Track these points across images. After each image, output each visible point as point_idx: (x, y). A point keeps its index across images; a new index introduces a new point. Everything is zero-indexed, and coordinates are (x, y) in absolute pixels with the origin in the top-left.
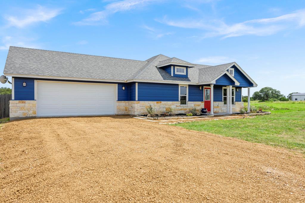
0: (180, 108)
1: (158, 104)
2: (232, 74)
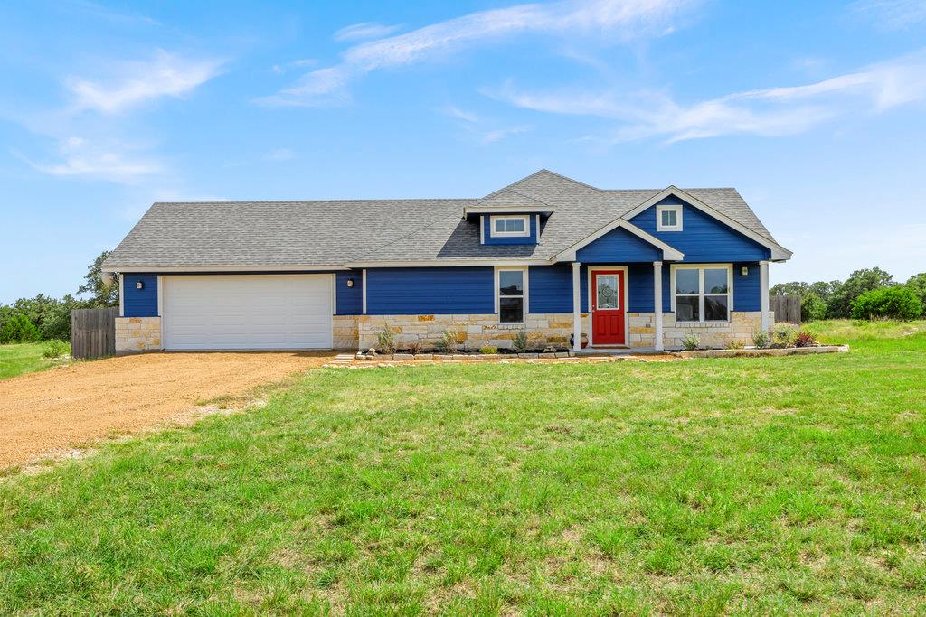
0: (496, 332)
1: (423, 322)
2: (674, 223)
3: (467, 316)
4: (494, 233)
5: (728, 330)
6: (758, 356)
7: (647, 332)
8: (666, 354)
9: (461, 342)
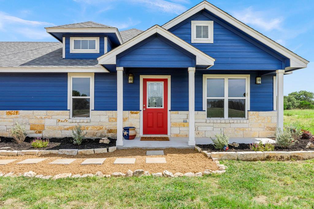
0: (68, 125)
1: (10, 116)
2: (206, 36)
3: (45, 112)
4: (73, 50)
5: (245, 125)
6: (288, 159)
7: (184, 126)
8: (197, 151)
9: (40, 132)
